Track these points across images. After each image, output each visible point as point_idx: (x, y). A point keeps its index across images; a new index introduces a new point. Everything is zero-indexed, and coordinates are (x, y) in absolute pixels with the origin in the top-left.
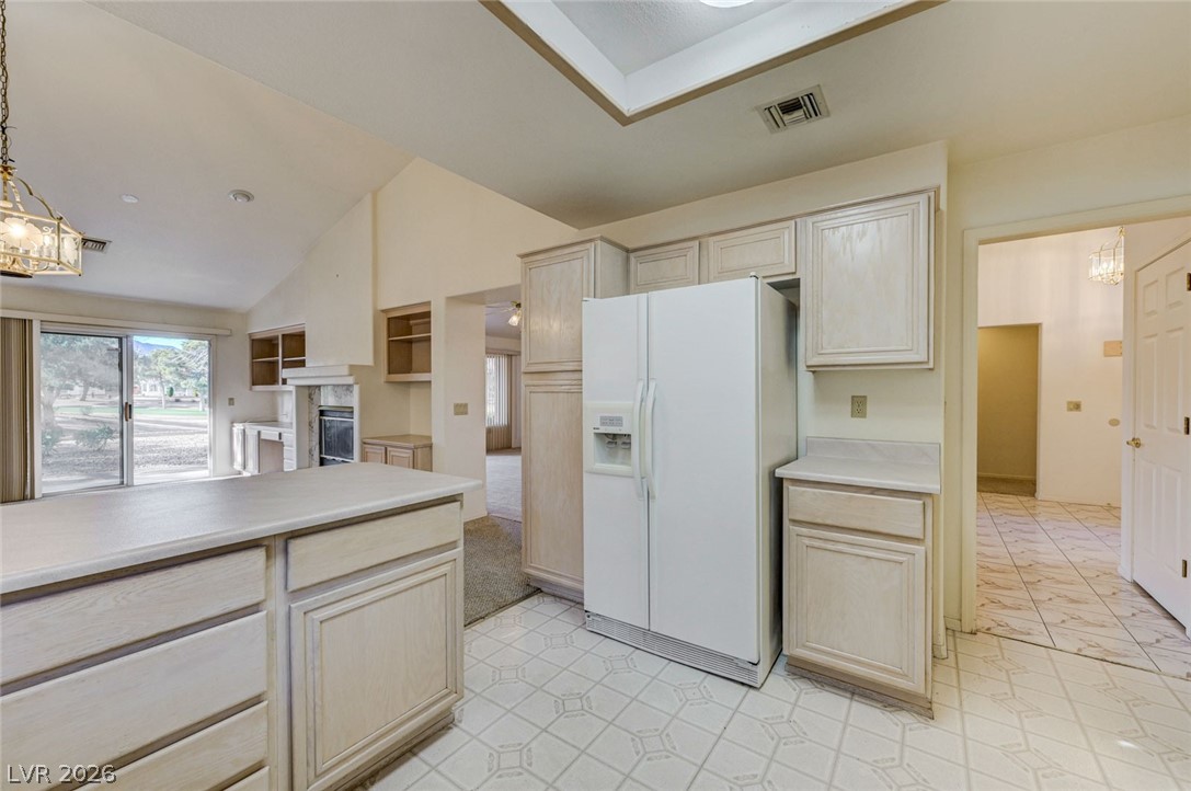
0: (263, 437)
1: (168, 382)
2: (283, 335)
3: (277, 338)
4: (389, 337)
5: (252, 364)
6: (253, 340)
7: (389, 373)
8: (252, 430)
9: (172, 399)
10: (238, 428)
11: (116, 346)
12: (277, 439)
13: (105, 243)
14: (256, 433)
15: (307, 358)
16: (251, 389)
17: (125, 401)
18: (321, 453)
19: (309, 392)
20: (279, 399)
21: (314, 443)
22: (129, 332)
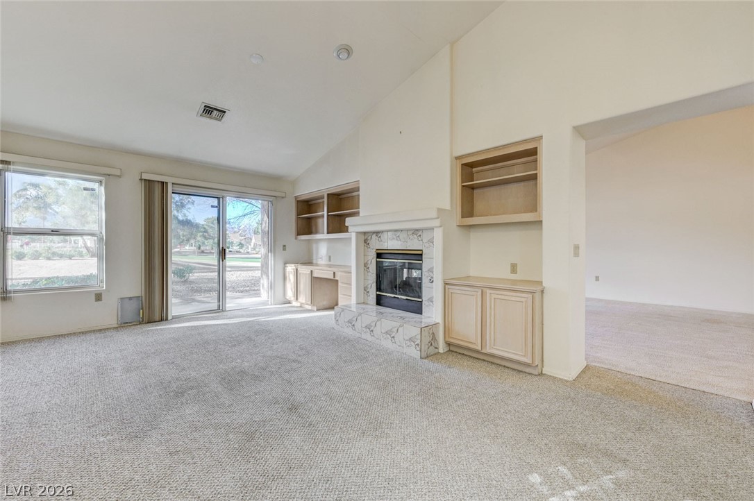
0: (315, 275)
1: (199, 241)
2: (328, 194)
3: (322, 197)
4: (462, 183)
5: (298, 219)
6: (298, 201)
7: (462, 217)
8: (305, 270)
9: (199, 251)
10: (290, 268)
11: (216, 203)
12: (332, 277)
13: (225, 112)
14: (310, 272)
15: (361, 210)
16: (296, 239)
17: (221, 246)
18: (379, 289)
19: (365, 237)
20: (314, 246)
21: (370, 282)
22: (224, 194)
